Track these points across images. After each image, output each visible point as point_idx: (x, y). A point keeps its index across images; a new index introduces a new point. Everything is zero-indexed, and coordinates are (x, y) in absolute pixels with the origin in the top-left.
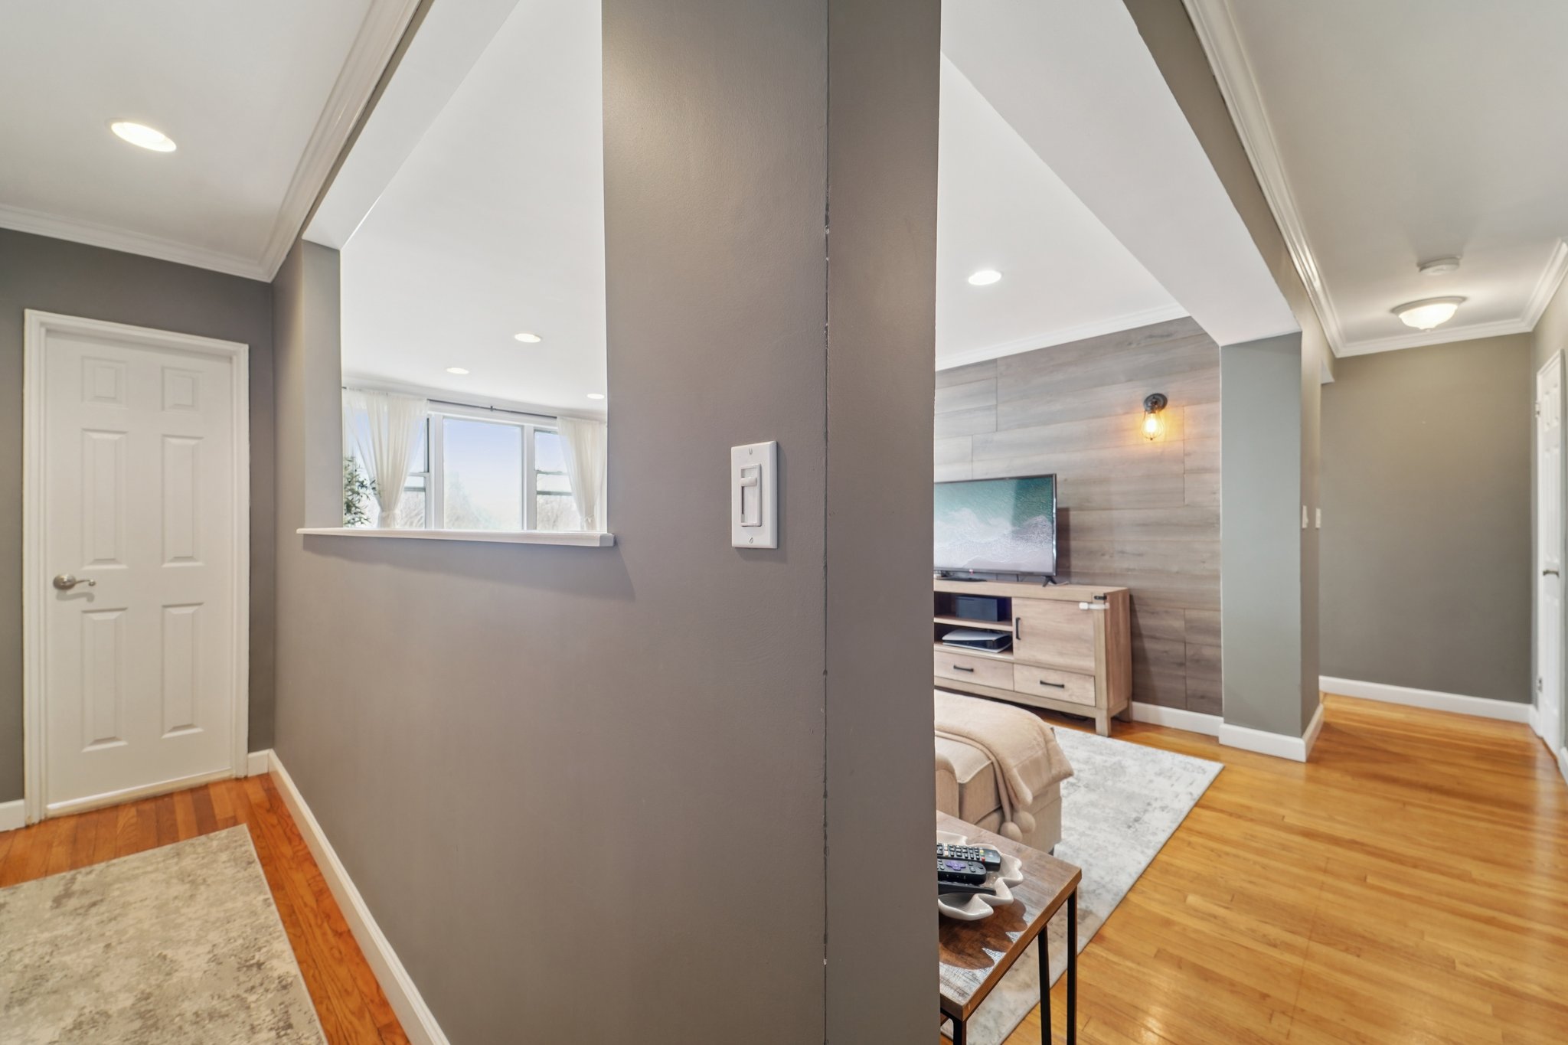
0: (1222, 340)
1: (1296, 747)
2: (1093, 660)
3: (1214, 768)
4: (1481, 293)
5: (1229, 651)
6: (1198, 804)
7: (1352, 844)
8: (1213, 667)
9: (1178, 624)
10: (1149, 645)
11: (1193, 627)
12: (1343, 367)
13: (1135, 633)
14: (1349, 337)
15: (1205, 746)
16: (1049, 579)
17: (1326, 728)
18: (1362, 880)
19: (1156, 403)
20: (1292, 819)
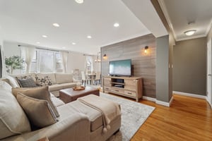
0: (156, 37)
1: (168, 104)
2: (135, 90)
3: (154, 108)
4: (199, 29)
5: (157, 88)
6: (150, 116)
7: (176, 125)
8: (154, 91)
9: (150, 83)
10: (145, 87)
11: (152, 84)
12: (177, 43)
13: (143, 85)
14: (178, 38)
15: (153, 104)
16: (130, 76)
17: (174, 100)
18: (176, 134)
19: (146, 48)
20: (166, 119)
